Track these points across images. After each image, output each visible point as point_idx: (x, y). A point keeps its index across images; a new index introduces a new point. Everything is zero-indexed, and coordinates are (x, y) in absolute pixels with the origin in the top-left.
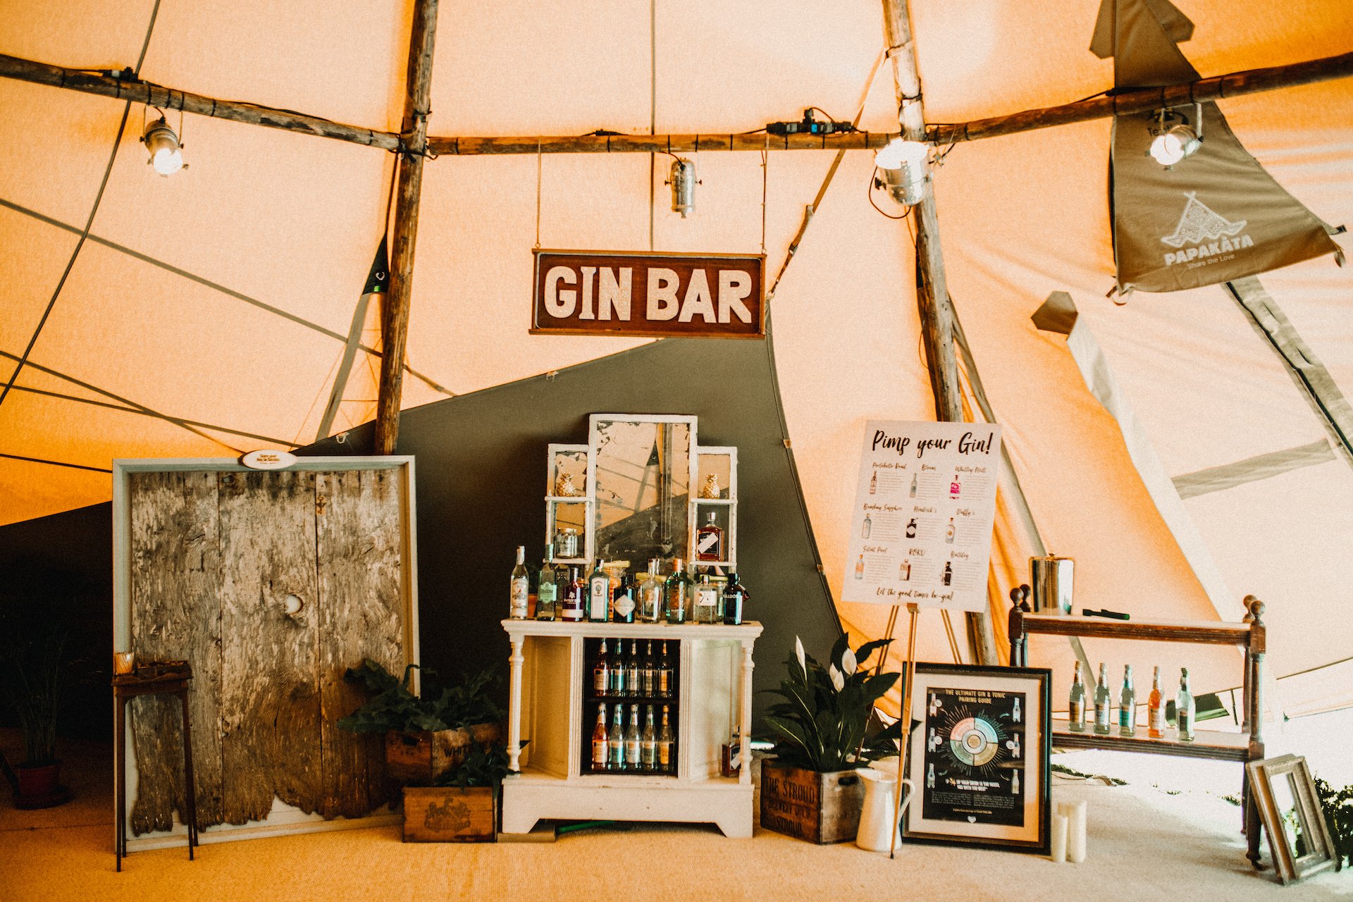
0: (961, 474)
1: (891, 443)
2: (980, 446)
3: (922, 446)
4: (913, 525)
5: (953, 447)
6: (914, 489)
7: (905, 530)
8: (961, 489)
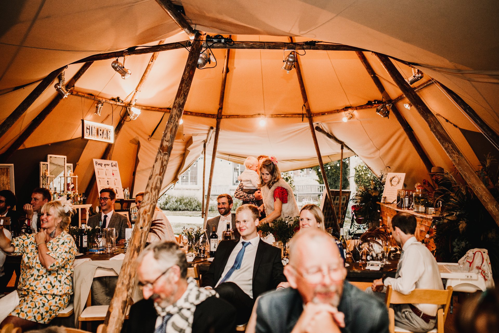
0: (113, 171)
1: (99, 164)
2: (115, 165)
3: (105, 165)
4: (108, 182)
5: (110, 165)
6: (106, 174)
7: (107, 183)
8: (114, 174)
